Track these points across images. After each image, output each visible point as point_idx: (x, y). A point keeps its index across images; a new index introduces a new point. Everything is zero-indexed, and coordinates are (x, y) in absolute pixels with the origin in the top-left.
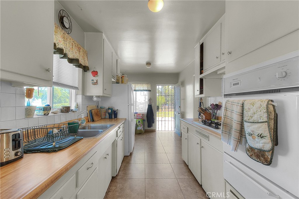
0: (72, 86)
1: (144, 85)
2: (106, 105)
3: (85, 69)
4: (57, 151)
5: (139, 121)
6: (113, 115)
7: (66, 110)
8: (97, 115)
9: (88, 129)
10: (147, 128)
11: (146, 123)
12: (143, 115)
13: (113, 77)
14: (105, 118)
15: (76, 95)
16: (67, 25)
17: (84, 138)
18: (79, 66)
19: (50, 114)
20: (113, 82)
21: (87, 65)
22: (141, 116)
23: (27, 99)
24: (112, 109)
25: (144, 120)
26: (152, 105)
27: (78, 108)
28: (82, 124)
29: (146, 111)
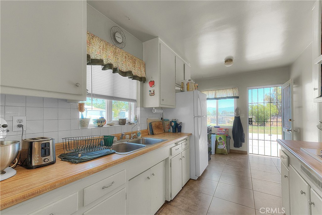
0: (129, 98)
1: (228, 90)
2: (170, 117)
3: (142, 80)
4: (78, 163)
5: (220, 138)
6: (177, 128)
7: (123, 122)
8: (158, 127)
9: (143, 144)
10: (232, 147)
11: (232, 142)
12: (226, 129)
13: (178, 85)
14: (169, 132)
15: (136, 107)
16: (120, 40)
17: (116, 153)
18: (134, 77)
19: (105, 126)
20: (177, 91)
21: (144, 76)
22: (224, 132)
23: (80, 113)
24: (176, 121)
25: (227, 137)
26: (240, 117)
27: (136, 121)
28: (138, 137)
29: (232, 125)
